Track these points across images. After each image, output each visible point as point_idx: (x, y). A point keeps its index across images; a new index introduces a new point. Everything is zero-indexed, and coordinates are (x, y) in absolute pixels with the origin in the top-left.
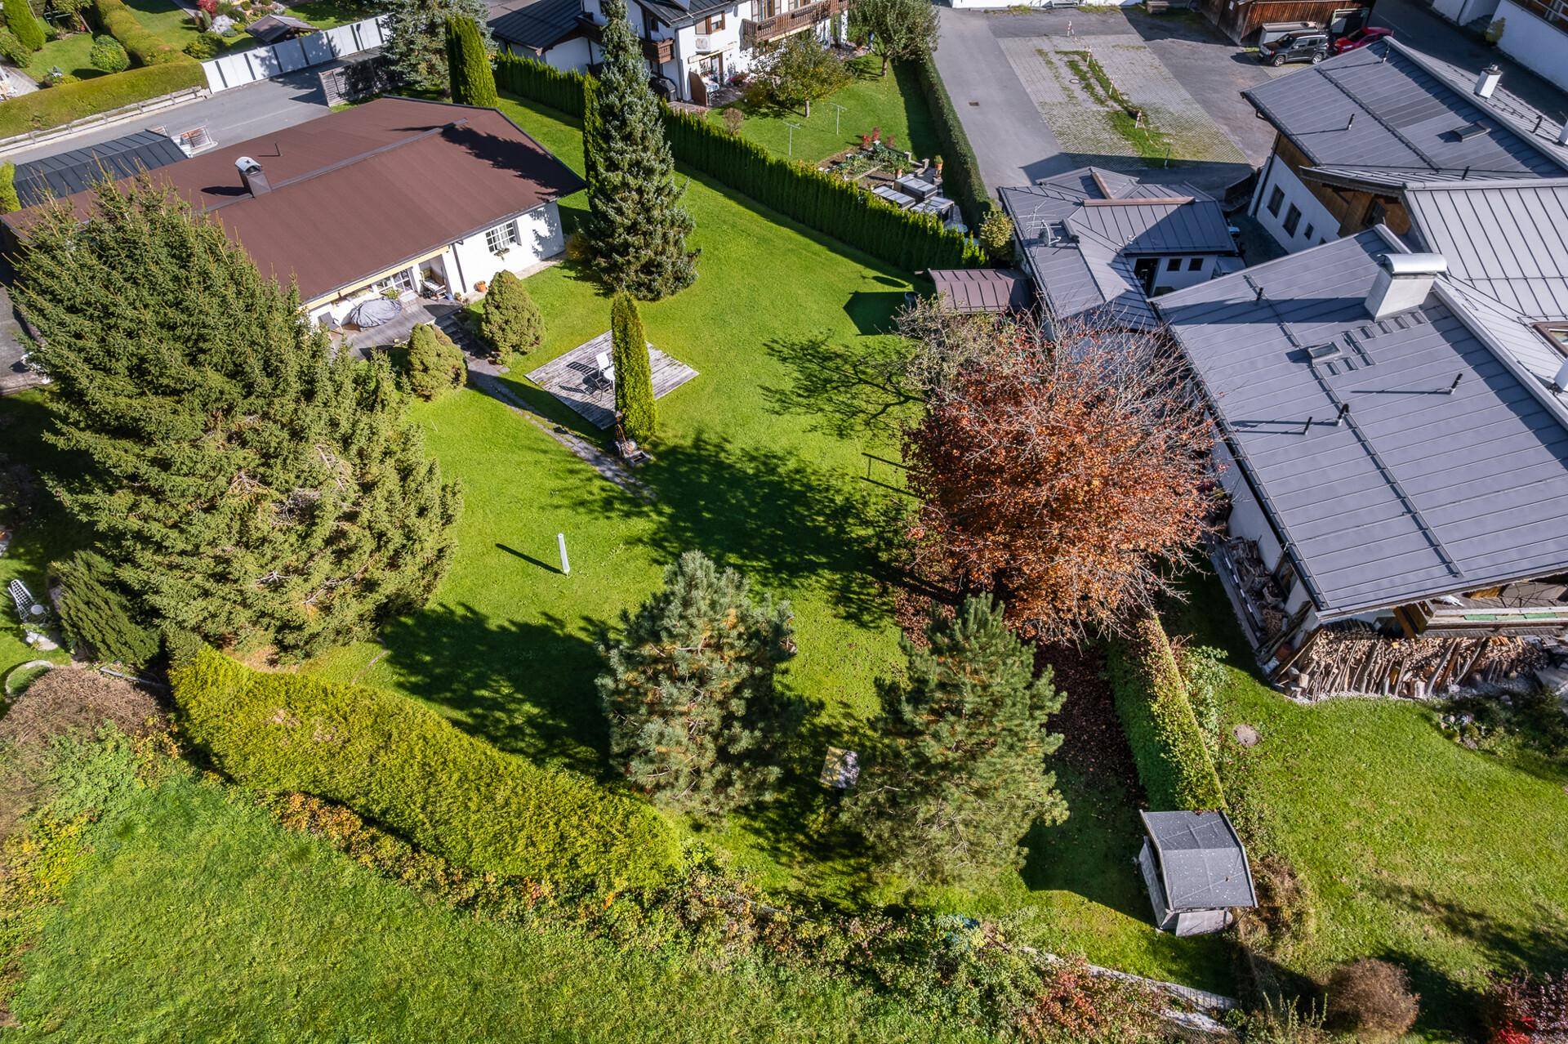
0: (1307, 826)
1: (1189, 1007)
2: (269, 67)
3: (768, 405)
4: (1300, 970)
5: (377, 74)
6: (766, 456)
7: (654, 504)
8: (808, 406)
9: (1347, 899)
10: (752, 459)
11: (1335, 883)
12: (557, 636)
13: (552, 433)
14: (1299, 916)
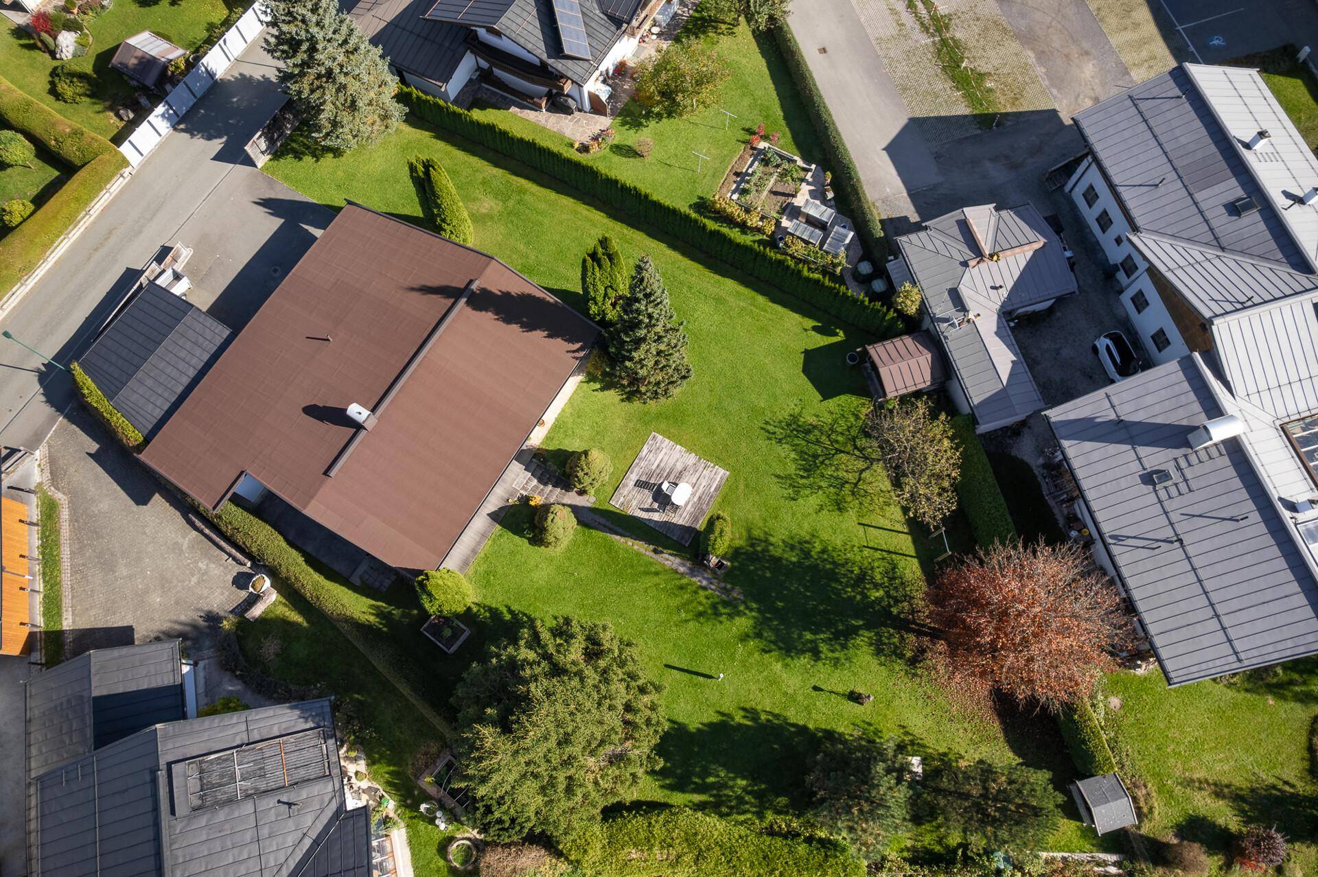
0: (1150, 755)
1: (1105, 864)
2: (169, 119)
3: (785, 493)
4: (1152, 835)
5: (285, 118)
6: (800, 543)
7: (744, 602)
8: (811, 486)
9: (1171, 792)
10: (792, 548)
11: (1165, 785)
12: (732, 726)
13: (652, 554)
14: (1151, 810)
